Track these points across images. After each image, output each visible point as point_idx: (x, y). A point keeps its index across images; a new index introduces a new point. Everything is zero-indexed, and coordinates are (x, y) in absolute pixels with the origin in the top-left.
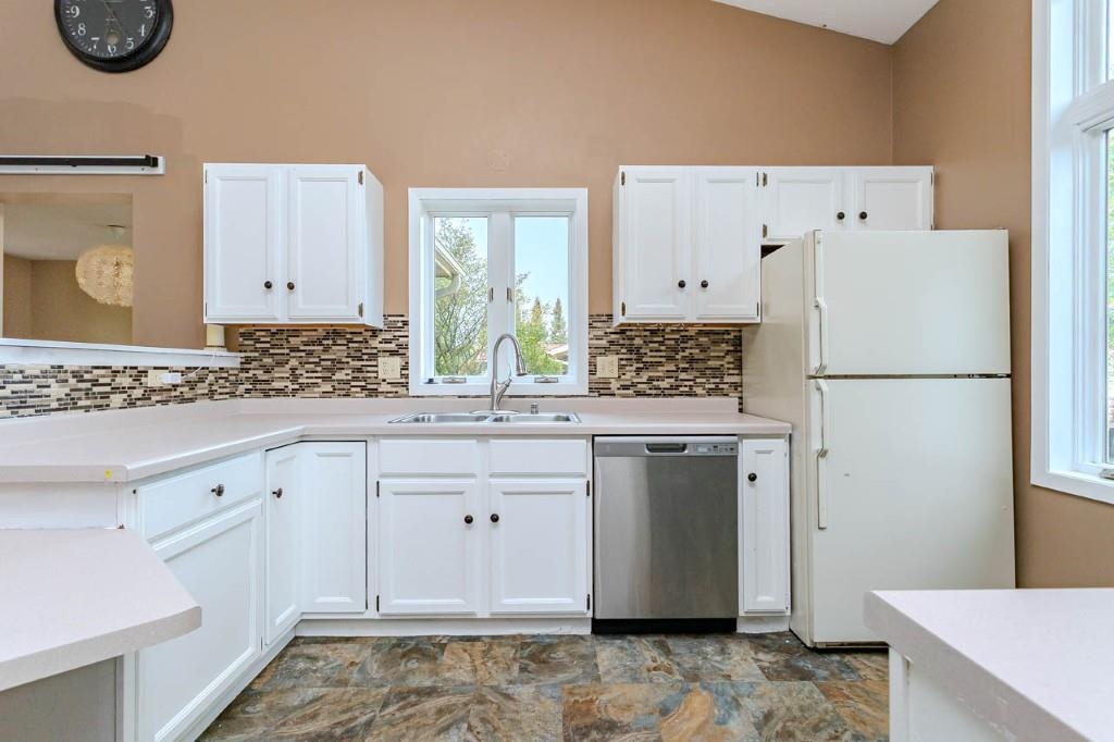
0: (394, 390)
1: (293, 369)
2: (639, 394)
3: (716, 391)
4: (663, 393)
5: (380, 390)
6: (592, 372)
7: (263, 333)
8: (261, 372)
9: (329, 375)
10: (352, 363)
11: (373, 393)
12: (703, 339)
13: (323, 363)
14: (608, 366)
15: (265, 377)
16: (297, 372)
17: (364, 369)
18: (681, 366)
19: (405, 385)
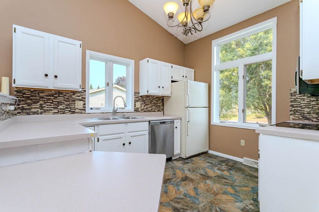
0: (81, 111)
1: (41, 105)
2: (145, 111)
3: (159, 111)
4: (149, 111)
5: (76, 111)
6: (135, 106)
7: (27, 91)
8: (26, 105)
9: (57, 106)
10: (65, 103)
11: (74, 112)
12: (157, 99)
13: (54, 103)
14: (138, 104)
15: (28, 107)
16: (43, 106)
17: (70, 105)
18: (153, 105)
19: (85, 110)
